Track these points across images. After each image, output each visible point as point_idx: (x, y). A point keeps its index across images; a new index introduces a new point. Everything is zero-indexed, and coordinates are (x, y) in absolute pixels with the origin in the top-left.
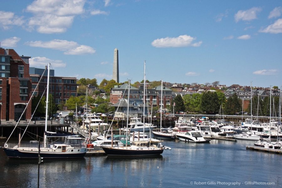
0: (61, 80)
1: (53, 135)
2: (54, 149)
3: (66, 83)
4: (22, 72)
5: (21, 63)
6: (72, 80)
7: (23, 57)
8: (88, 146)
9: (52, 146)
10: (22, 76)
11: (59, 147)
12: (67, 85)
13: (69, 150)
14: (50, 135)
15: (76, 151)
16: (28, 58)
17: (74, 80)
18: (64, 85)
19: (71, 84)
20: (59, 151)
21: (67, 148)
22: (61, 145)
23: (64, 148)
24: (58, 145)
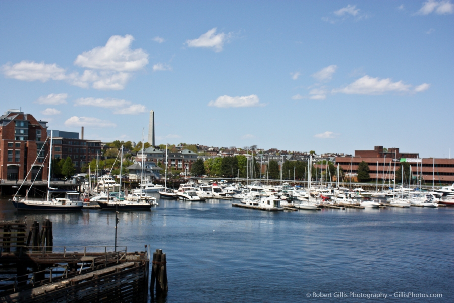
0: (85, 143)
1: (55, 190)
2: (56, 203)
3: (91, 146)
4: (39, 135)
5: (39, 127)
6: (96, 143)
7: (41, 122)
8: (84, 201)
9: (54, 200)
10: (39, 139)
11: (60, 201)
12: (91, 148)
13: (68, 203)
14: (52, 190)
15: (74, 204)
16: (45, 123)
17: (98, 143)
18: (88, 148)
19: (95, 146)
20: (60, 204)
21: (66, 202)
22: (61, 199)
23: (64, 202)
24: (58, 199)
